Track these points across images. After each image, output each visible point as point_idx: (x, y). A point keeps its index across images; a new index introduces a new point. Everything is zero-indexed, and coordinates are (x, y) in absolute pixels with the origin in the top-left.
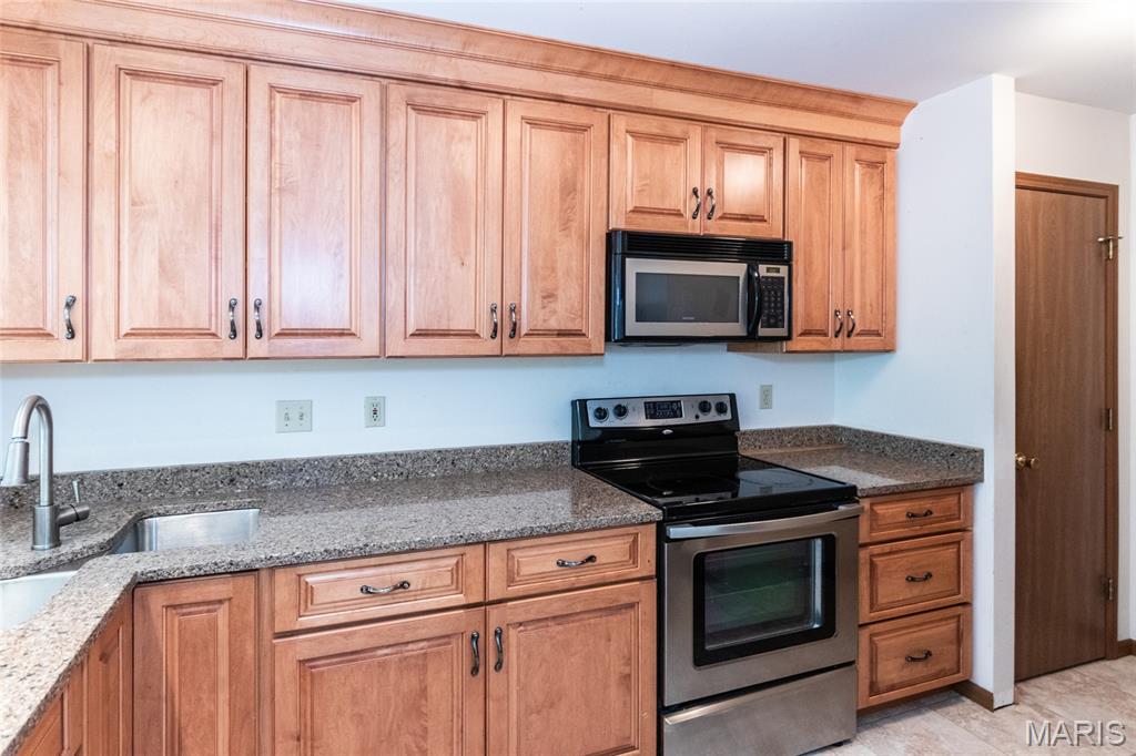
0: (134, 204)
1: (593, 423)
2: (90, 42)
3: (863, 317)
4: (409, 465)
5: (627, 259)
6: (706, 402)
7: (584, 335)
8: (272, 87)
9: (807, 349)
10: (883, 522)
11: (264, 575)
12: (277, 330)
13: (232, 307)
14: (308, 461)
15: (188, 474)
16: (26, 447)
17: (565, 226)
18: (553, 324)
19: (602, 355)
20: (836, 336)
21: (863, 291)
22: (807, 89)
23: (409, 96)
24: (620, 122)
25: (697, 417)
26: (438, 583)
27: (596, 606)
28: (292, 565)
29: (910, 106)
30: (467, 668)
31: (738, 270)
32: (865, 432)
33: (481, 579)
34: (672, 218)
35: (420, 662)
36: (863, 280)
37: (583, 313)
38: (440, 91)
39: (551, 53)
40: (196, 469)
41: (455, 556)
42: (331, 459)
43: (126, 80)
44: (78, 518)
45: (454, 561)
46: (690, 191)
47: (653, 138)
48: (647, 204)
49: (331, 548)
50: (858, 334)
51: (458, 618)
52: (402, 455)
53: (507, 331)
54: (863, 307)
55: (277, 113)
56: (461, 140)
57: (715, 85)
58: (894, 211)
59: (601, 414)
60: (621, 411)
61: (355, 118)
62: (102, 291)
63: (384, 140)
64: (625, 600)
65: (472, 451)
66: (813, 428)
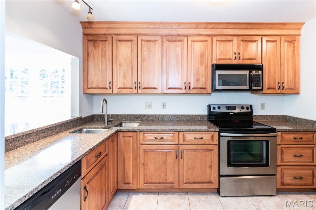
0: (119, 64)
1: (212, 110)
2: (113, 36)
3: (288, 84)
4: (170, 117)
5: (216, 71)
6: (243, 107)
7: (206, 89)
8: (142, 40)
9: (269, 93)
10: (285, 139)
11: (138, 132)
12: (143, 88)
13: (135, 83)
14: (151, 115)
15: (130, 116)
16: (103, 107)
17: (201, 64)
18: (199, 86)
19: (211, 93)
20: (278, 89)
21: (288, 77)
22: (267, 24)
23: (167, 39)
24: (215, 39)
25: (240, 110)
26: (169, 139)
27: (203, 149)
28: (142, 131)
29: (303, 24)
30: (175, 157)
31: (247, 72)
32: (292, 117)
33: (178, 139)
34: (229, 60)
35: (166, 154)
36: (287, 74)
37: (206, 84)
38: (173, 37)
39: (197, 25)
40: (131, 115)
41: (172, 134)
42: (155, 115)
43: (118, 42)
44: (111, 121)
45: (172, 135)
46: (234, 53)
47: (223, 41)
48: (222, 57)
49: (149, 129)
50: (286, 89)
51: (173, 146)
52: (169, 115)
53: (188, 88)
54: (288, 81)
55: (143, 45)
56: (178, 47)
57: (240, 26)
58: (299, 54)
59: (214, 108)
60: (219, 108)
61: (157, 44)
62: (115, 80)
63: (162, 48)
64: (210, 148)
65: (184, 115)
66: (277, 115)
